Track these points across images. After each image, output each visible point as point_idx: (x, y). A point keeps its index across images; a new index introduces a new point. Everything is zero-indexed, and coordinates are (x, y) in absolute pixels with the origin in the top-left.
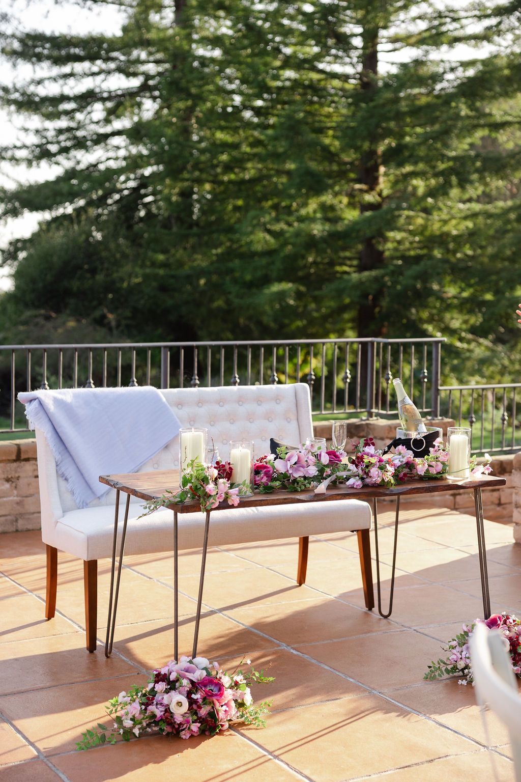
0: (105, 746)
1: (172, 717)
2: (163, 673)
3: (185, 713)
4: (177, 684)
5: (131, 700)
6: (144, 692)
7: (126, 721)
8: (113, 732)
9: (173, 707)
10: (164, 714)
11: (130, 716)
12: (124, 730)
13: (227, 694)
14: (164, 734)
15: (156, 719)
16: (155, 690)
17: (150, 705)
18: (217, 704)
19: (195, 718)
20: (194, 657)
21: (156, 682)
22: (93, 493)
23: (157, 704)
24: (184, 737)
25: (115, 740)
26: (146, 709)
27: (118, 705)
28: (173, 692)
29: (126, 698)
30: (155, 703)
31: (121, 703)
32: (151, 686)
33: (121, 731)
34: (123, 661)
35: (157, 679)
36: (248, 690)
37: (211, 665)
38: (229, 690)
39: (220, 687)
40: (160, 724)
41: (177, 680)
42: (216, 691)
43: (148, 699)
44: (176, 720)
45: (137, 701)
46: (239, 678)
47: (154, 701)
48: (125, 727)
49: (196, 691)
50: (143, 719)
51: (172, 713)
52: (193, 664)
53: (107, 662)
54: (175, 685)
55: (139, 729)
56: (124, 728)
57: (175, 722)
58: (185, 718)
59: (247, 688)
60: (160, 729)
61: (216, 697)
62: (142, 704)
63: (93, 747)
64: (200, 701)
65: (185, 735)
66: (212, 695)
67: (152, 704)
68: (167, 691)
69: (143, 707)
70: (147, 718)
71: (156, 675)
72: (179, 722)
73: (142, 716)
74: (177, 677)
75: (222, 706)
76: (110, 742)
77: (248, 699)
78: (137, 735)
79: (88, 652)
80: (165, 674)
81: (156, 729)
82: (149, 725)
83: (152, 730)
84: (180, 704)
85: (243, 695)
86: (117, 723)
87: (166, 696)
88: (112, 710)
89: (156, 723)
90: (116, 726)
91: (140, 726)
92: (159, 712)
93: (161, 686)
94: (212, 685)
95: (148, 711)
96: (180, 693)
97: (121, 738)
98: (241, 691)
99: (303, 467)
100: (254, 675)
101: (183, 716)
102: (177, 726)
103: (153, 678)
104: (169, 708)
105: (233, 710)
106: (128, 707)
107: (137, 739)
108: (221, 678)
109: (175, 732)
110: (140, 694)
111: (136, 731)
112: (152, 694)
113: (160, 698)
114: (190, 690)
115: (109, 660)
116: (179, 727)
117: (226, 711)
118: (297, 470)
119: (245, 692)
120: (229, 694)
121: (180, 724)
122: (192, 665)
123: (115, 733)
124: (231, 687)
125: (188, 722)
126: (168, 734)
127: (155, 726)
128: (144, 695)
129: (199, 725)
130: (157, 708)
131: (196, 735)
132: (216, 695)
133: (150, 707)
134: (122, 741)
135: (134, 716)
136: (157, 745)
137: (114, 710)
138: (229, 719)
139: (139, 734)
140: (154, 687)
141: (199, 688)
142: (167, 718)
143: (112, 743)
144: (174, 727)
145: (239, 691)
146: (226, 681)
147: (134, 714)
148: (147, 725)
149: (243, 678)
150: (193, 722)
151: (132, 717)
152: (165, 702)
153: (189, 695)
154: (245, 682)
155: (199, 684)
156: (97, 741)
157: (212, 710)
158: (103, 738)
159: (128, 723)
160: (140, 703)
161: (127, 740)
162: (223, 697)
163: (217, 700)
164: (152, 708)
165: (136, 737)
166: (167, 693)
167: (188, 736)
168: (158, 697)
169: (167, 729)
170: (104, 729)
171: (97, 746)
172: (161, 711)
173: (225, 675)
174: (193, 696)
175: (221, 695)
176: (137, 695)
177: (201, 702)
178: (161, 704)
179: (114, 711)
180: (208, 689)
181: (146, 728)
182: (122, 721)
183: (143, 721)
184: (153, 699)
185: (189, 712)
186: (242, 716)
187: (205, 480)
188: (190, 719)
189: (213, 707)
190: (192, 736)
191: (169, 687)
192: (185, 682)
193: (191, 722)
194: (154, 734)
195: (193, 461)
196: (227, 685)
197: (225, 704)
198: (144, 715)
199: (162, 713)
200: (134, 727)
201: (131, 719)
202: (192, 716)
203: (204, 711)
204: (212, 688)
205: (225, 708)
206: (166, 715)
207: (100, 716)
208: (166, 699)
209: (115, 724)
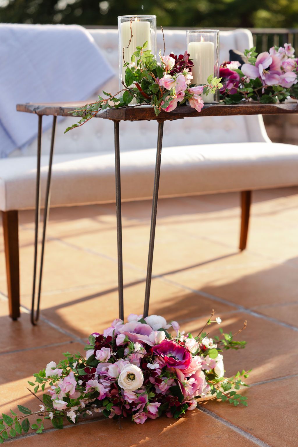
0: (28, 436)
1: (120, 394)
2: (105, 336)
3: (139, 389)
4: (126, 351)
5: (63, 373)
6: (80, 362)
7: (57, 401)
8: (39, 417)
9: (122, 381)
10: (110, 391)
11: (63, 394)
12: (55, 414)
13: (195, 362)
14: (110, 417)
15: (99, 398)
16: (97, 358)
17: (90, 379)
18: (182, 376)
19: (153, 395)
20: (146, 314)
21: (97, 348)
22: (13, 142)
23: (99, 378)
24: (138, 421)
25: (42, 428)
26: (84, 385)
27: (46, 380)
28: (121, 362)
29: (57, 370)
30: (97, 376)
31: (49, 377)
32: (90, 353)
33: (51, 415)
34: (53, 329)
35: (98, 344)
36: (220, 358)
37: (169, 326)
38: (197, 358)
39: (184, 352)
40: (104, 404)
41: (126, 345)
42: (178, 358)
43: (87, 370)
44: (126, 399)
45: (72, 373)
46: (207, 342)
47: (96, 373)
48: (56, 410)
49: (153, 359)
50: (81, 398)
51: (120, 389)
52: (146, 323)
53: (33, 330)
54: (123, 352)
55: (76, 412)
56: (54, 410)
57: (126, 401)
58: (139, 395)
59: (219, 355)
60: (105, 411)
61: (180, 367)
62: (78, 378)
63: (12, 438)
64: (159, 372)
65: (139, 419)
66: (175, 364)
67: (92, 377)
68: (113, 360)
69: (81, 382)
70: (86, 396)
71: (97, 338)
72: (131, 402)
73: (79, 394)
74: (125, 341)
75: (188, 378)
76: (35, 430)
77: (220, 369)
78: (73, 420)
79: (10, 320)
80: (109, 337)
81: (100, 411)
82: (89, 406)
83: (93, 412)
84: (132, 377)
85: (214, 363)
86: (44, 404)
87: (111, 367)
88: (38, 387)
89: (100, 404)
90: (43, 408)
91: (76, 408)
92: (102, 388)
93: (104, 354)
94: (173, 351)
95: (87, 388)
96: (131, 362)
97: (51, 424)
98: (210, 359)
99: (278, 74)
100: (223, 338)
101: (136, 392)
102: (128, 407)
103: (92, 343)
104: (117, 383)
105: (203, 384)
106: (60, 382)
107: (72, 426)
108: (184, 341)
109: (125, 415)
110: (75, 365)
111: (72, 415)
112: (92, 364)
113: (103, 369)
114: (145, 357)
115: (36, 328)
116: (132, 408)
117: (193, 385)
118: (270, 78)
119: (216, 360)
120: (196, 361)
121: (133, 404)
122: (144, 325)
123: (42, 418)
124: (198, 354)
125: (143, 400)
126: (116, 418)
127: (97, 408)
128: (81, 366)
129: (158, 404)
130: (99, 383)
131: (153, 418)
132: (180, 364)
133: (90, 382)
134: (53, 428)
135: (68, 394)
136: (103, 434)
137: (40, 386)
138: (197, 395)
139: (76, 418)
140: (95, 355)
141: (157, 354)
142: (114, 396)
143: (38, 431)
144: (124, 407)
145: (209, 359)
146: (192, 345)
147: (67, 391)
148: (87, 406)
149: (212, 342)
150: (150, 401)
151: (65, 396)
152: (111, 374)
153: (143, 365)
154: (216, 346)
155: (156, 349)
156: (16, 429)
157: (175, 384)
158: (26, 425)
159: (60, 404)
160: (76, 377)
161: (60, 427)
162: (189, 367)
163: (181, 370)
164: (93, 383)
165: (72, 422)
166: (113, 363)
167: (144, 419)
168: (101, 368)
169: (114, 411)
170: (28, 413)
171: (17, 436)
172: (106, 387)
173: (188, 337)
174: (149, 365)
175: (188, 363)
176: (71, 365)
177: (159, 374)
178: (105, 377)
179: (40, 388)
180: (168, 356)
181: (85, 411)
182: (51, 401)
183: (80, 400)
184: (94, 370)
185: (144, 387)
186: (213, 392)
187: (158, 72)
188: (147, 397)
189: (176, 381)
190: (149, 420)
191: (115, 354)
192: (138, 347)
193: (147, 401)
194: (96, 418)
195: (139, 49)
196: (193, 350)
197: (193, 376)
198: (82, 393)
199: (107, 390)
200: (68, 409)
201: (65, 399)
202: (149, 393)
203: (164, 386)
204: (174, 355)
205: (192, 380)
206: (112, 391)
207: (23, 395)
208: (112, 370)
209: (42, 406)
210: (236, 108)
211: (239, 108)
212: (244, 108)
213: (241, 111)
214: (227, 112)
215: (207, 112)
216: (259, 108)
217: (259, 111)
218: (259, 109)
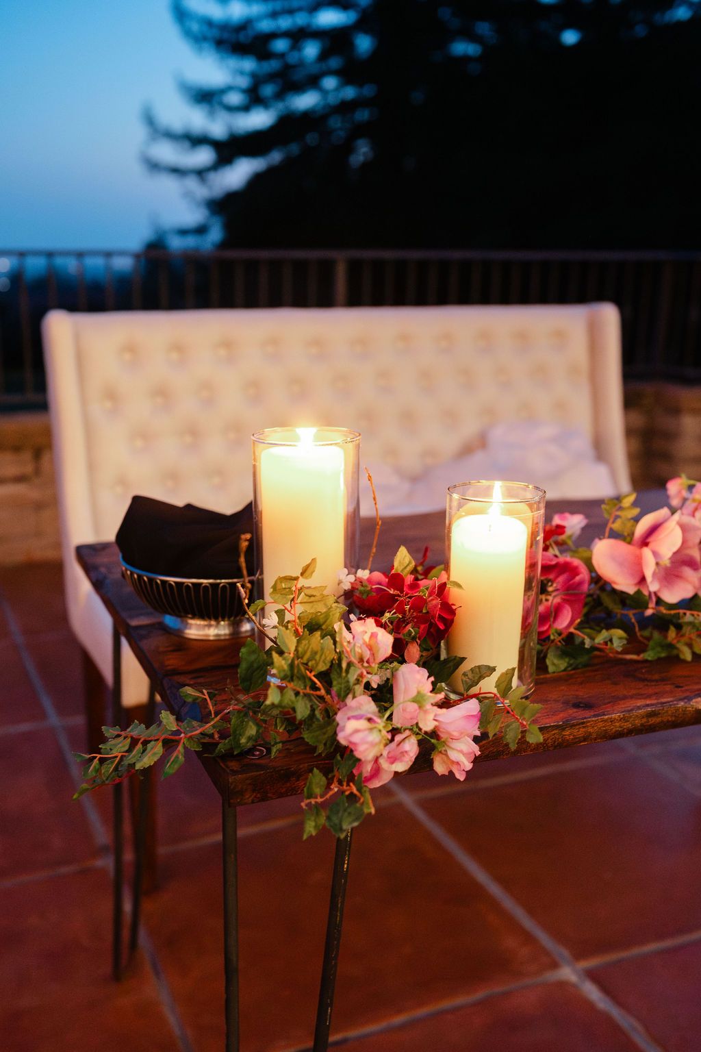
210: (578, 727)
211: (584, 727)
212: (601, 724)
213: (590, 734)
214: (550, 741)
215: (492, 749)
216: (643, 717)
217: (642, 725)
218: (644, 720)
